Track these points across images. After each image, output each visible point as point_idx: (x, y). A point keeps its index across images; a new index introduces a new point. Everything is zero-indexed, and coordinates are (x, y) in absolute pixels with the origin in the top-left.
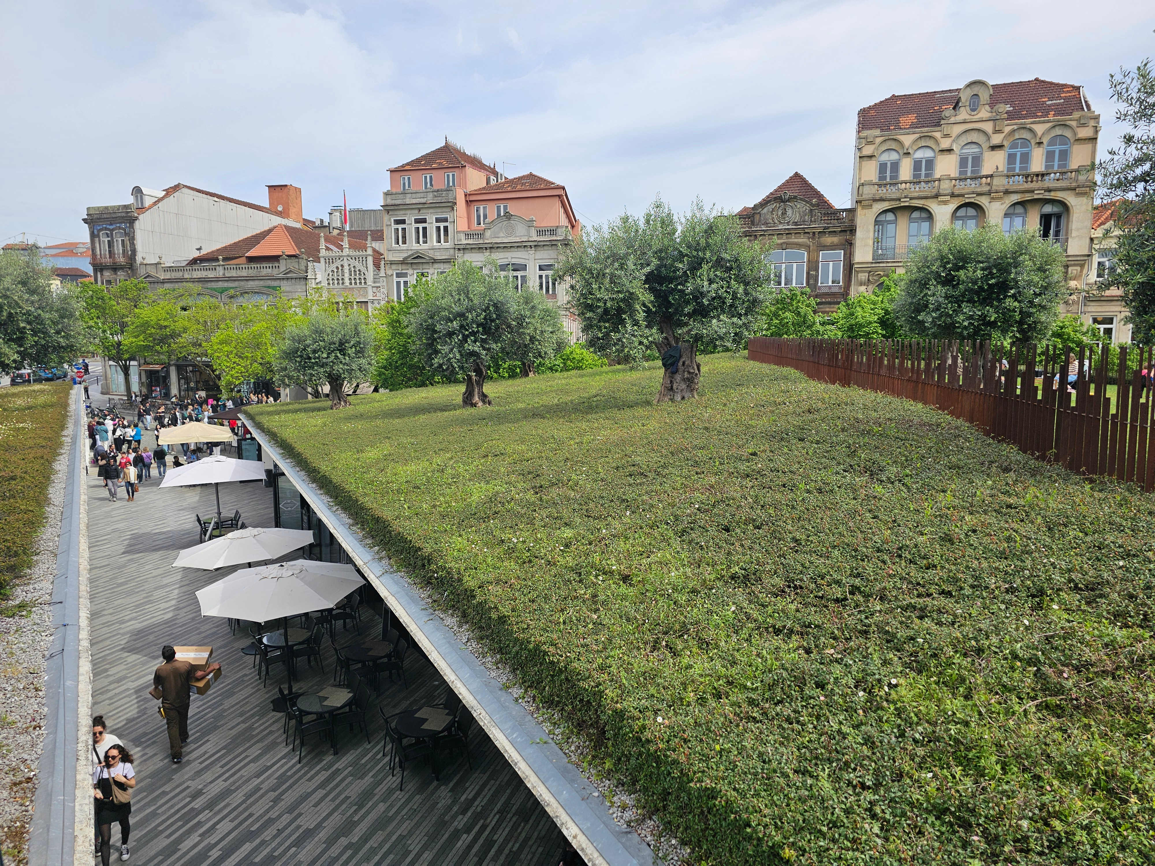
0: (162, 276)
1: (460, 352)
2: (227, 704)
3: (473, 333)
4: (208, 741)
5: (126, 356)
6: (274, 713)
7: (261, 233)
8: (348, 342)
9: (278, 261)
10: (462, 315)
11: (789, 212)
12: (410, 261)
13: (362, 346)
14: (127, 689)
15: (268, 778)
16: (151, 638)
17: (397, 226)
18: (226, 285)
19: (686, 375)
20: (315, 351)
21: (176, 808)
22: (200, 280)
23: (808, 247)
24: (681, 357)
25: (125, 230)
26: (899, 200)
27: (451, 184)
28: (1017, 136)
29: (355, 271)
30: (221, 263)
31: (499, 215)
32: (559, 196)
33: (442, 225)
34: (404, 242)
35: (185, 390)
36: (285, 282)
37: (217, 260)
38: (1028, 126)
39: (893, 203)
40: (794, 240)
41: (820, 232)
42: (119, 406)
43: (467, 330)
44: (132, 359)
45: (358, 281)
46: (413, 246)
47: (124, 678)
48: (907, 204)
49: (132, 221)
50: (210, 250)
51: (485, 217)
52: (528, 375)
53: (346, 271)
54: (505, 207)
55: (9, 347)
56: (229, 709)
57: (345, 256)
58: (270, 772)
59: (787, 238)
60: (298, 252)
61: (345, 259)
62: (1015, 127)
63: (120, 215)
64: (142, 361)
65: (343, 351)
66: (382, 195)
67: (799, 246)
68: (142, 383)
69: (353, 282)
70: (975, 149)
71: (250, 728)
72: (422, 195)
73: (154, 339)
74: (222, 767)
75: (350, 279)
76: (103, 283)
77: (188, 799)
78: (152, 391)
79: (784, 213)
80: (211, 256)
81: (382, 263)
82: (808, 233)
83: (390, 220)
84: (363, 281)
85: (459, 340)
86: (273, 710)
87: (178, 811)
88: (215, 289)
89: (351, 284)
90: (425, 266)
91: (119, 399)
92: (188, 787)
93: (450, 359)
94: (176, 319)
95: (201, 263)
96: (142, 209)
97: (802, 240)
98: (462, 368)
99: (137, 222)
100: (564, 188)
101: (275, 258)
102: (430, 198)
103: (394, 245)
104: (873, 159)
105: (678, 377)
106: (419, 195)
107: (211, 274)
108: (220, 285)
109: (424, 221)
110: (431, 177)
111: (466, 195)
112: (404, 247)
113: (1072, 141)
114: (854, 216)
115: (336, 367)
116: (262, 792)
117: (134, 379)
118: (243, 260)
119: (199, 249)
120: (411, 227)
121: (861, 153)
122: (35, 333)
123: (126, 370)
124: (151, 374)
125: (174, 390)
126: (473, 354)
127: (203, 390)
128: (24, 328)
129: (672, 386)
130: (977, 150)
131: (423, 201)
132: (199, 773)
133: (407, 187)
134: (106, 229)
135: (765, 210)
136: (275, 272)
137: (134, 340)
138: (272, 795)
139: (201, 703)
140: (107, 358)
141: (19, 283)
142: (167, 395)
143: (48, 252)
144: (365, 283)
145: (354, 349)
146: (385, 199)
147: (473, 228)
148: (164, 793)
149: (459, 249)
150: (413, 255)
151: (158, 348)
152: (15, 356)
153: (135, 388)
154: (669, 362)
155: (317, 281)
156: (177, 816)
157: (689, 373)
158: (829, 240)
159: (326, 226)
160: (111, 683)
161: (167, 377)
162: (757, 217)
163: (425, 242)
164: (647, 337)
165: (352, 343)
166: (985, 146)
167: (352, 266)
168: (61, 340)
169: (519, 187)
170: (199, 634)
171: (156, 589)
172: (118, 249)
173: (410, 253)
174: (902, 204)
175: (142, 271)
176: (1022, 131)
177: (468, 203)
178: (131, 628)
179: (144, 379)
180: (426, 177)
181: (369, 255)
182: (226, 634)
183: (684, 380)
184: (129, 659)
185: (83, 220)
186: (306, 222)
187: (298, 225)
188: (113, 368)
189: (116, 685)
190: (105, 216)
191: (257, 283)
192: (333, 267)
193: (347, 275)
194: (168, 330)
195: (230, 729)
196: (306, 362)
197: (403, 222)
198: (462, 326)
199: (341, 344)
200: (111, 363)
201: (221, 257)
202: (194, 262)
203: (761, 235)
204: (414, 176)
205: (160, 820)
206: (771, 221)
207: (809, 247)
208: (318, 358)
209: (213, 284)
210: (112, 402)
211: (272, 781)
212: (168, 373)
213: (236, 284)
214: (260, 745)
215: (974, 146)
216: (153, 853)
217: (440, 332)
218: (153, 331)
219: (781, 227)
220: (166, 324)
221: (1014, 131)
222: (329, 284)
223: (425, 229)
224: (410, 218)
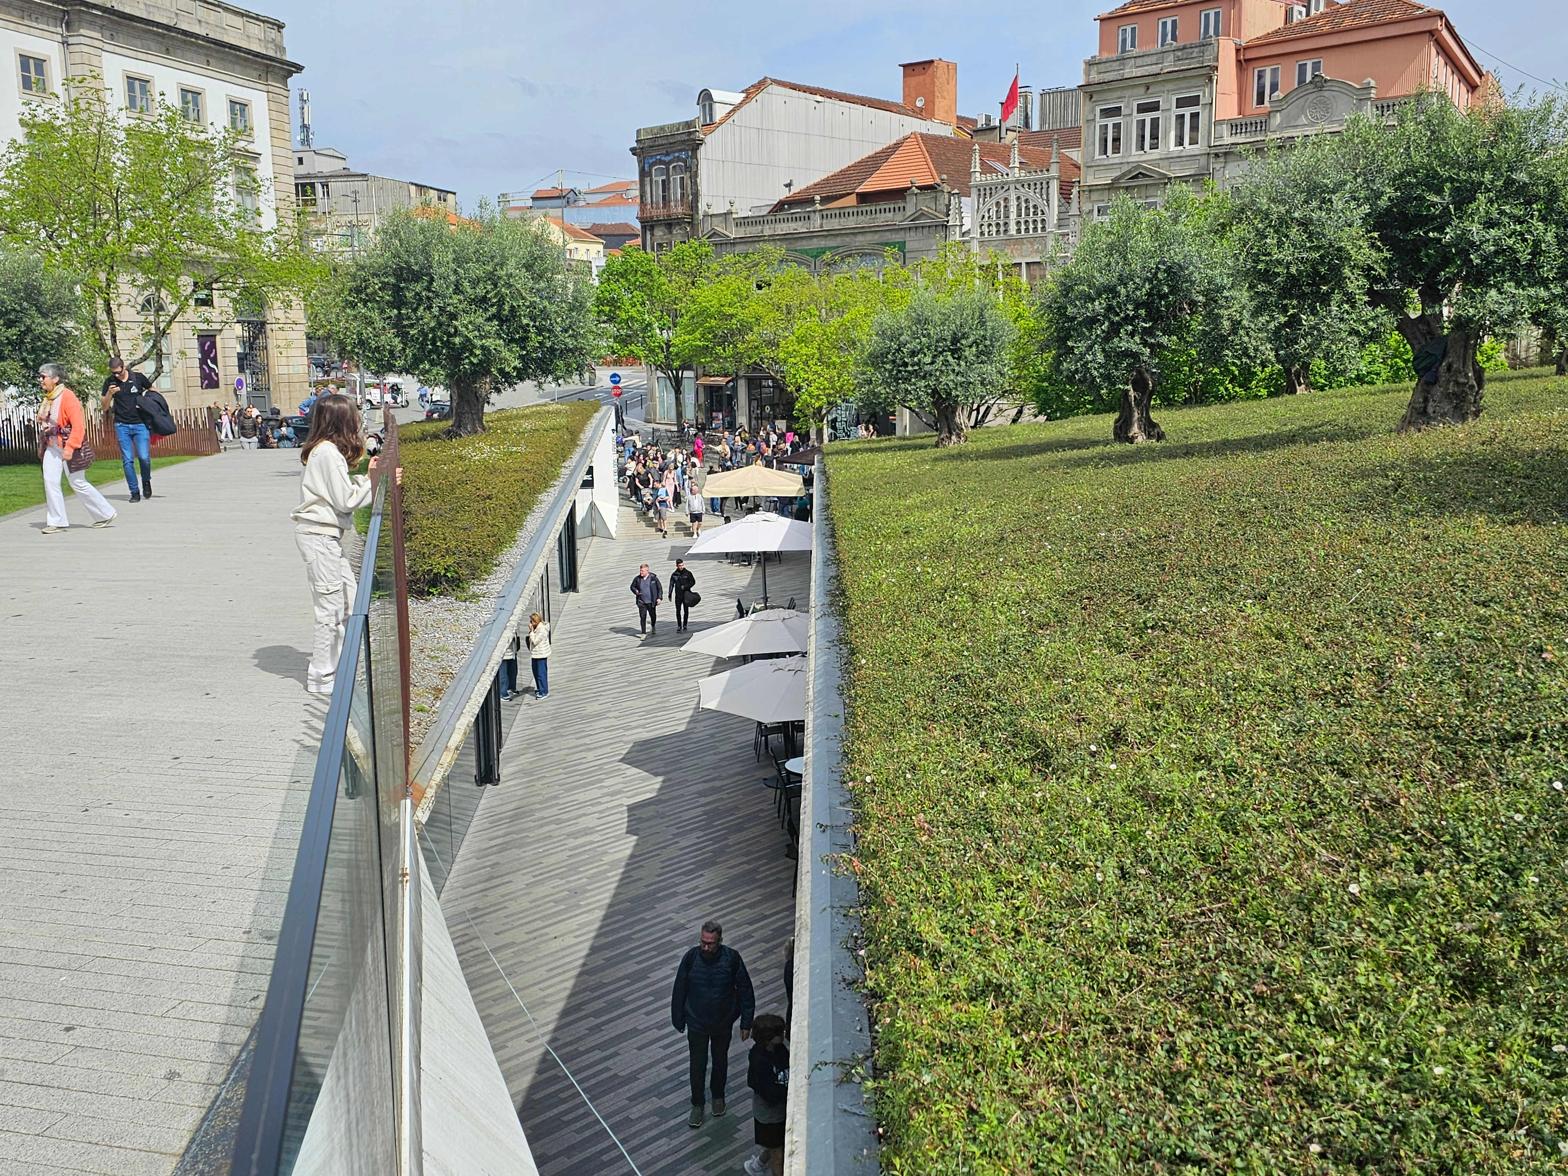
0: (733, 233)
1: (1104, 350)
2: (731, 840)
3: (1128, 320)
4: (702, 875)
5: (676, 364)
6: (788, 859)
7: (883, 152)
8: (965, 336)
9: (904, 198)
10: (1111, 290)
12: (1123, 182)
13: (988, 343)
14: (621, 805)
15: (762, 927)
16: (658, 751)
17: (1105, 121)
18: (823, 243)
19: (1452, 388)
20: (913, 354)
21: (653, 937)
22: (786, 238)
24: (1445, 355)
25: (685, 162)
27: (1211, 31)
29: (1027, 208)
30: (818, 207)
31: (1302, 80)
32: (1431, 33)
33: (1187, 112)
34: (1116, 150)
35: (757, 419)
36: (912, 233)
37: (812, 201)
42: (666, 441)
43: (1118, 315)
44: (685, 367)
45: (1031, 226)
46: (1132, 155)
47: (620, 792)
49: (695, 145)
50: (804, 187)
51: (1274, 88)
52: (1293, 391)
53: (1013, 209)
54: (1316, 66)
55: (510, 351)
56: (734, 845)
57: (1012, 182)
58: (766, 921)
60: (938, 181)
61: (1012, 187)
63: (679, 138)
64: (700, 371)
65: (956, 352)
66: (1083, 66)
68: (699, 406)
69: (1023, 227)
71: (755, 870)
72: (1154, 59)
73: (715, 337)
74: (712, 906)
75: (1018, 223)
76: (653, 249)
77: (668, 931)
78: (713, 419)
80: (804, 196)
81: (1075, 191)
83: (1093, 110)
84: (1040, 226)
85: (1103, 331)
86: (787, 856)
87: (655, 940)
88: (805, 252)
89: (1019, 231)
90: (1151, 191)
91: (667, 431)
92: (670, 919)
93: (1087, 363)
94: (746, 303)
95: (790, 209)
96: (710, 125)
98: (1107, 377)
99: (702, 148)
100: (1441, 16)
101: (899, 194)
102: (1169, 64)
103: (1097, 156)
105: (1438, 391)
106: (1147, 60)
107: (800, 227)
108: (815, 243)
109: (1155, 107)
110: (1174, 23)
111: (1238, 51)
112: (1114, 158)
115: (943, 379)
116: (752, 940)
117: (689, 398)
118: (852, 200)
119: (789, 185)
120: (1130, 121)
122: (540, 332)
123: (677, 385)
124: (712, 391)
125: (742, 419)
126: (1128, 354)
127: (783, 418)
128: (528, 325)
129: (1425, 408)
131: (1155, 69)
132: (685, 907)
133: (1128, 47)
134: (661, 162)
136: (899, 216)
137: (687, 337)
138: (764, 946)
139: (702, 834)
140: (653, 367)
141: (524, 266)
142: (731, 427)
143: (591, 199)
144: (1043, 228)
145: (974, 349)
146: (1087, 73)
147: (1248, 112)
148: (644, 920)
149: (1217, 155)
150: (1130, 171)
151: (719, 350)
152: (517, 363)
153: (690, 413)
154: (1422, 365)
155: (964, 229)
156: (652, 945)
157: (1457, 383)
159: (995, 128)
160: (604, 796)
161: (732, 397)
163: (1154, 146)
164: (1365, 323)
165: (972, 339)
167: (1023, 199)
168: (567, 340)
169: (1347, 23)
170: (715, 754)
171: (675, 693)
172: (676, 192)
173: (1125, 168)
175: (706, 227)
177: (1242, 64)
178: (637, 736)
179: (702, 400)
180: (1164, 24)
181: (1053, 178)
182: (748, 759)
183: (1448, 396)
184: (629, 772)
185: (631, 149)
186: (963, 121)
187: (947, 131)
188: (662, 381)
189: (608, 798)
190: (660, 142)
191: (869, 237)
192: (991, 202)
193: (1013, 216)
194: (734, 321)
195: (730, 868)
196: (900, 371)
197: (1116, 111)
198: (1110, 309)
199: (955, 340)
200: (660, 374)
201: (818, 198)
202: (780, 206)
204: (1139, 24)
205: (633, 945)
208: (918, 364)
209: (804, 242)
210: (657, 434)
211: (768, 932)
212: (735, 388)
213: (838, 241)
214: (762, 891)
216: (621, 975)
217: (1075, 318)
218: (713, 322)
220: (731, 311)
222: (982, 234)
223: (1155, 122)
224: (1130, 104)
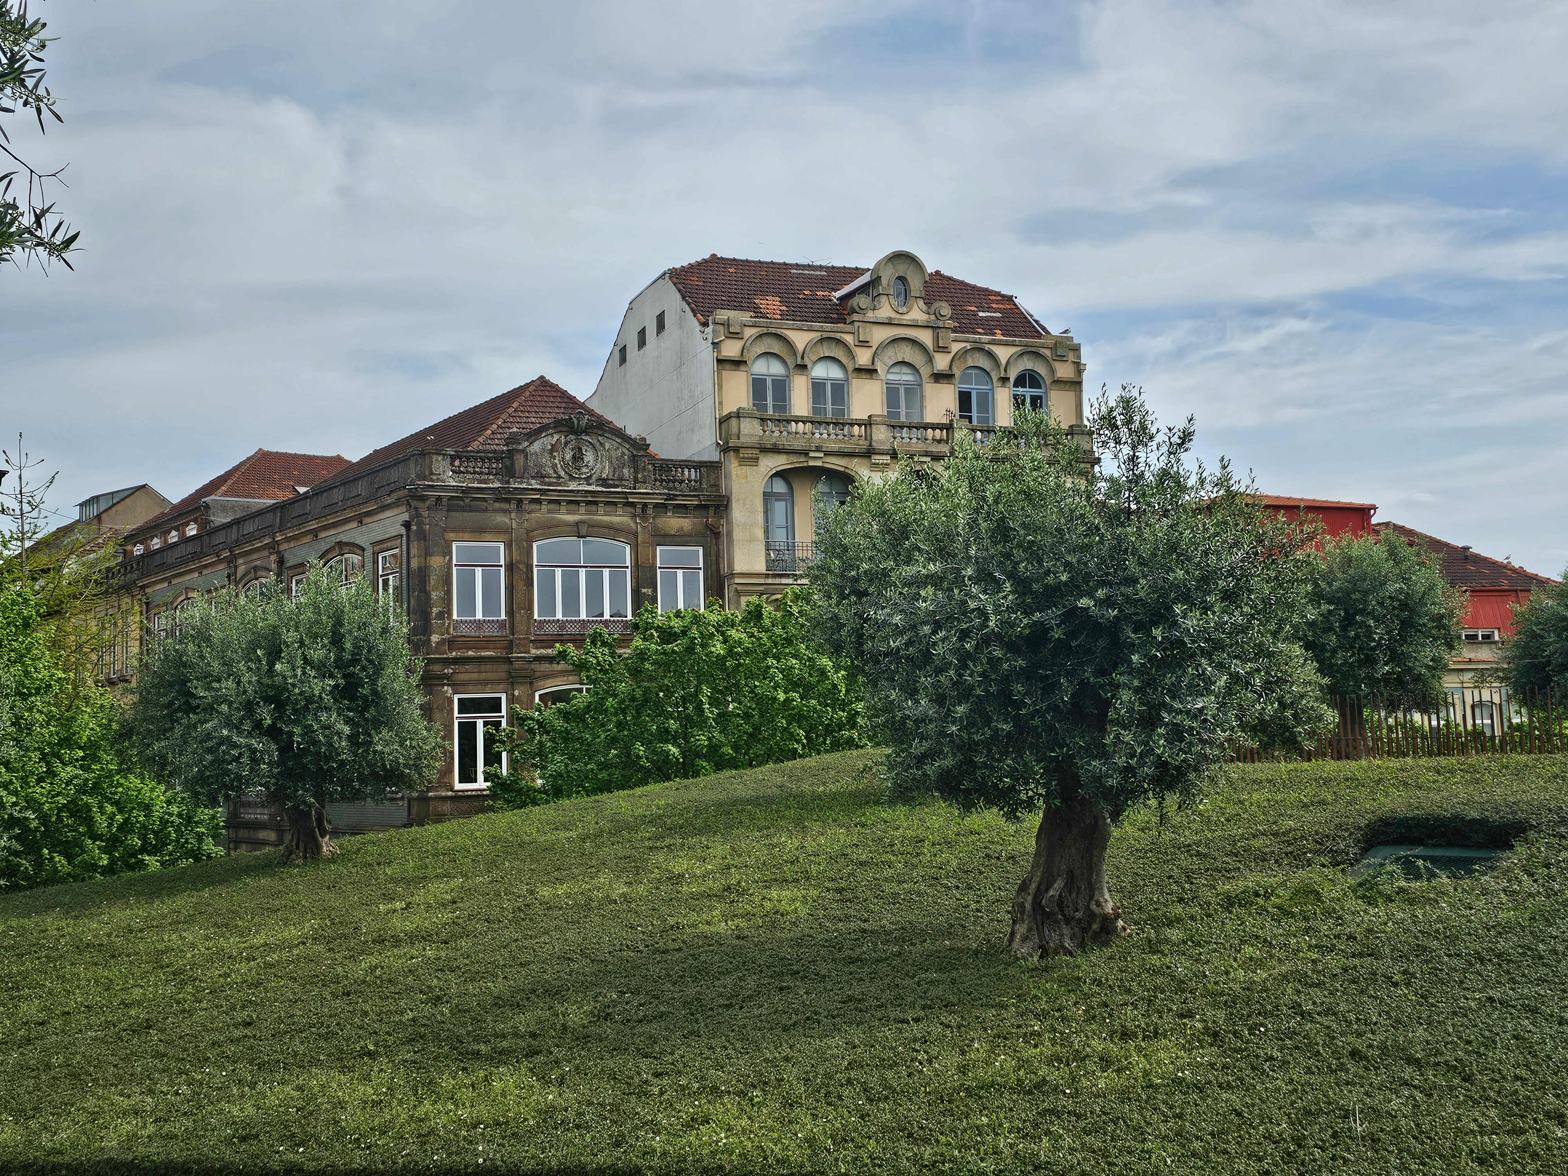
11: (589, 457)
23: (633, 538)
26: (805, 453)
28: (970, 363)
38: (987, 347)
39: (793, 458)
40: (603, 517)
41: (656, 505)
48: (819, 463)
59: (589, 513)
62: (969, 346)
67: (613, 532)
70: (906, 376)
79: (578, 457)
82: (633, 504)
97: (620, 518)
104: (743, 368)
113: (1048, 383)
114: (718, 478)
121: (719, 352)
130: (909, 378)
135: (536, 446)
158: (675, 523)
162: (519, 459)
166: (925, 372)
174: (811, 463)
176: (977, 355)
203: (533, 501)
206: (551, 472)
207: (635, 534)
215: (905, 370)
219: (573, 486)
221: (966, 352)
